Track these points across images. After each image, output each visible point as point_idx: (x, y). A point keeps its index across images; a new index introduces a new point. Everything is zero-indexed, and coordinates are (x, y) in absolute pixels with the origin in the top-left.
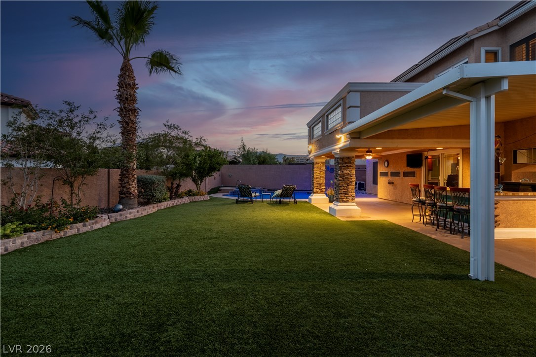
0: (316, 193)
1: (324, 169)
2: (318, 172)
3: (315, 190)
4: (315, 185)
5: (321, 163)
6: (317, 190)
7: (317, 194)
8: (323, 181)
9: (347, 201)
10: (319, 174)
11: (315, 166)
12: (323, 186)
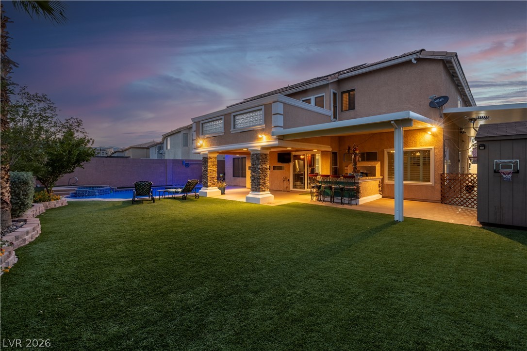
0: (210, 186)
1: (216, 164)
2: (211, 166)
3: (209, 184)
4: (209, 178)
5: (214, 157)
6: (211, 184)
7: (210, 188)
8: (215, 175)
9: (264, 191)
10: (212, 169)
11: (209, 161)
12: (215, 180)
